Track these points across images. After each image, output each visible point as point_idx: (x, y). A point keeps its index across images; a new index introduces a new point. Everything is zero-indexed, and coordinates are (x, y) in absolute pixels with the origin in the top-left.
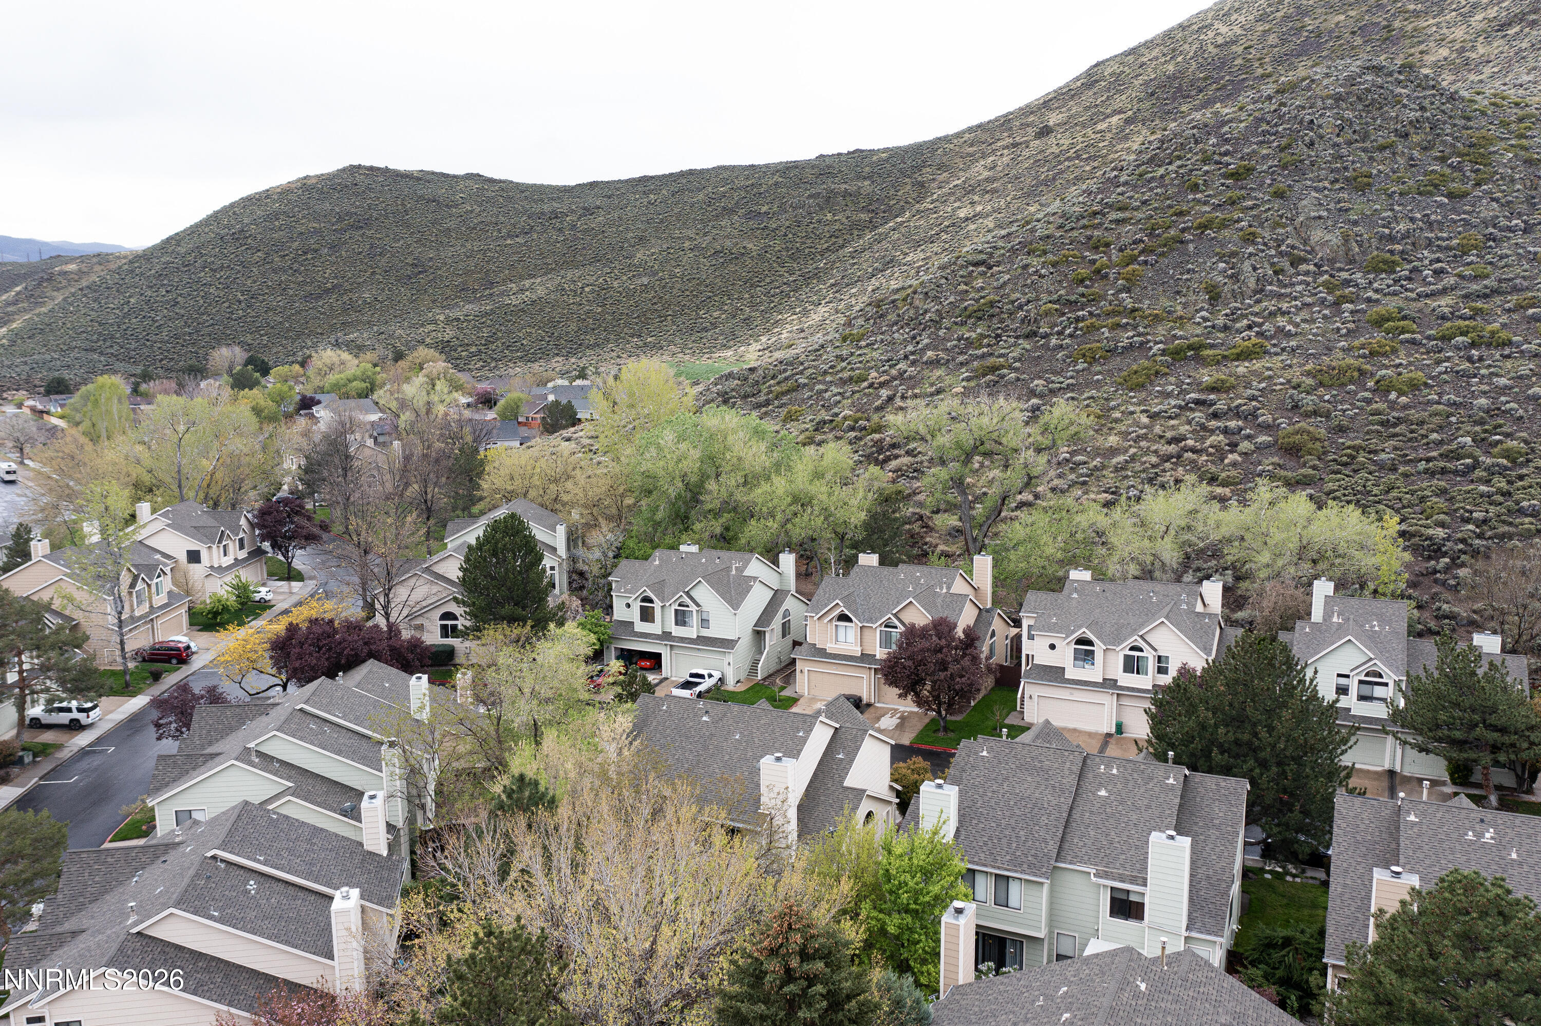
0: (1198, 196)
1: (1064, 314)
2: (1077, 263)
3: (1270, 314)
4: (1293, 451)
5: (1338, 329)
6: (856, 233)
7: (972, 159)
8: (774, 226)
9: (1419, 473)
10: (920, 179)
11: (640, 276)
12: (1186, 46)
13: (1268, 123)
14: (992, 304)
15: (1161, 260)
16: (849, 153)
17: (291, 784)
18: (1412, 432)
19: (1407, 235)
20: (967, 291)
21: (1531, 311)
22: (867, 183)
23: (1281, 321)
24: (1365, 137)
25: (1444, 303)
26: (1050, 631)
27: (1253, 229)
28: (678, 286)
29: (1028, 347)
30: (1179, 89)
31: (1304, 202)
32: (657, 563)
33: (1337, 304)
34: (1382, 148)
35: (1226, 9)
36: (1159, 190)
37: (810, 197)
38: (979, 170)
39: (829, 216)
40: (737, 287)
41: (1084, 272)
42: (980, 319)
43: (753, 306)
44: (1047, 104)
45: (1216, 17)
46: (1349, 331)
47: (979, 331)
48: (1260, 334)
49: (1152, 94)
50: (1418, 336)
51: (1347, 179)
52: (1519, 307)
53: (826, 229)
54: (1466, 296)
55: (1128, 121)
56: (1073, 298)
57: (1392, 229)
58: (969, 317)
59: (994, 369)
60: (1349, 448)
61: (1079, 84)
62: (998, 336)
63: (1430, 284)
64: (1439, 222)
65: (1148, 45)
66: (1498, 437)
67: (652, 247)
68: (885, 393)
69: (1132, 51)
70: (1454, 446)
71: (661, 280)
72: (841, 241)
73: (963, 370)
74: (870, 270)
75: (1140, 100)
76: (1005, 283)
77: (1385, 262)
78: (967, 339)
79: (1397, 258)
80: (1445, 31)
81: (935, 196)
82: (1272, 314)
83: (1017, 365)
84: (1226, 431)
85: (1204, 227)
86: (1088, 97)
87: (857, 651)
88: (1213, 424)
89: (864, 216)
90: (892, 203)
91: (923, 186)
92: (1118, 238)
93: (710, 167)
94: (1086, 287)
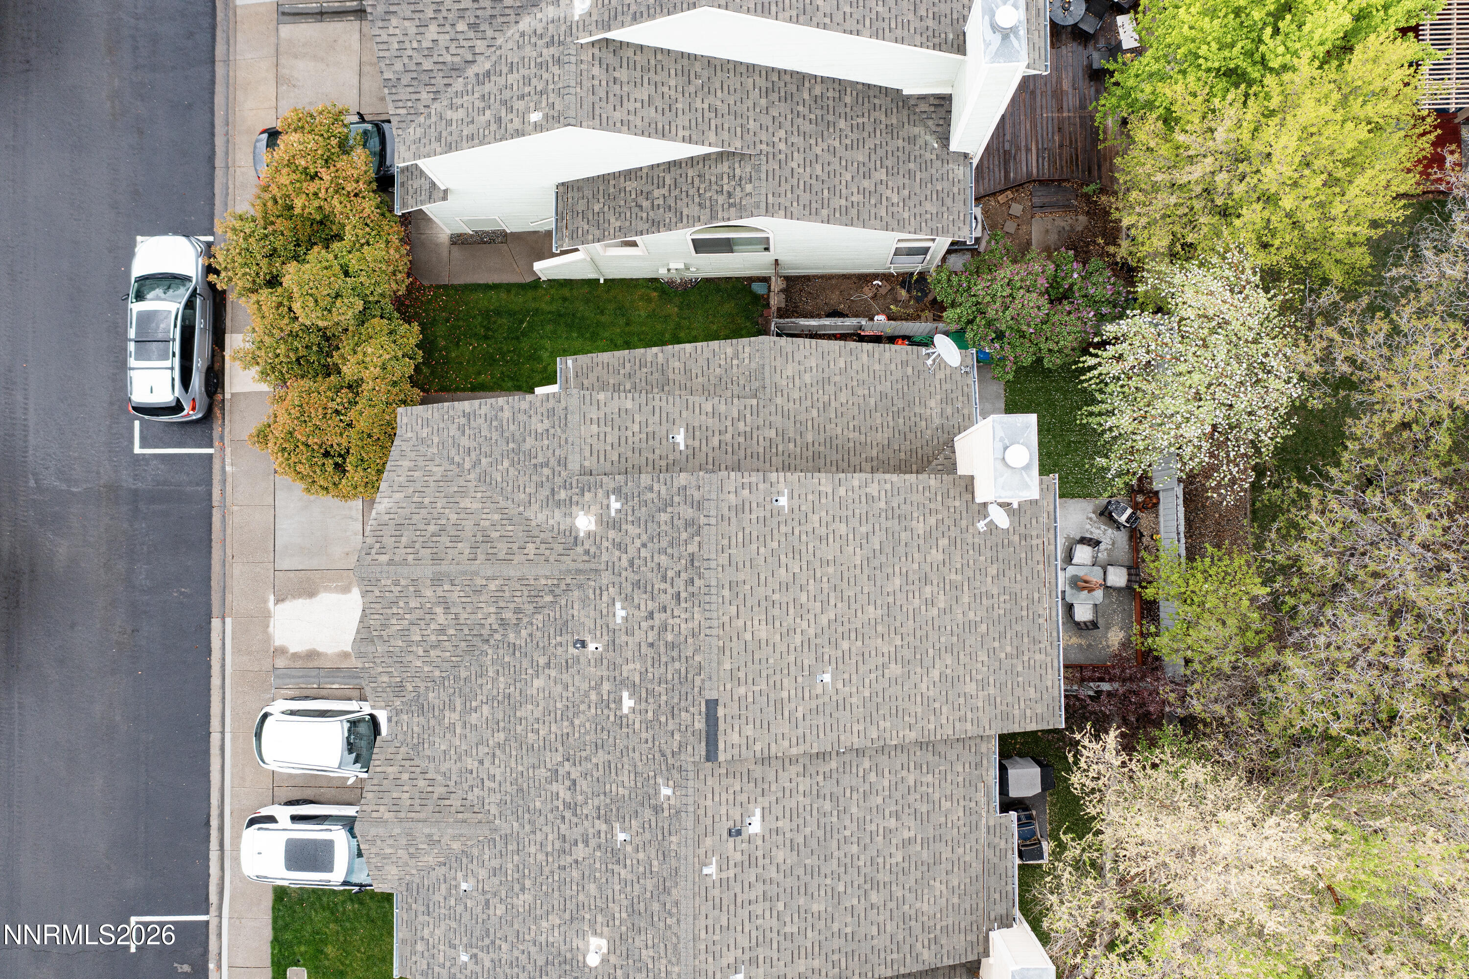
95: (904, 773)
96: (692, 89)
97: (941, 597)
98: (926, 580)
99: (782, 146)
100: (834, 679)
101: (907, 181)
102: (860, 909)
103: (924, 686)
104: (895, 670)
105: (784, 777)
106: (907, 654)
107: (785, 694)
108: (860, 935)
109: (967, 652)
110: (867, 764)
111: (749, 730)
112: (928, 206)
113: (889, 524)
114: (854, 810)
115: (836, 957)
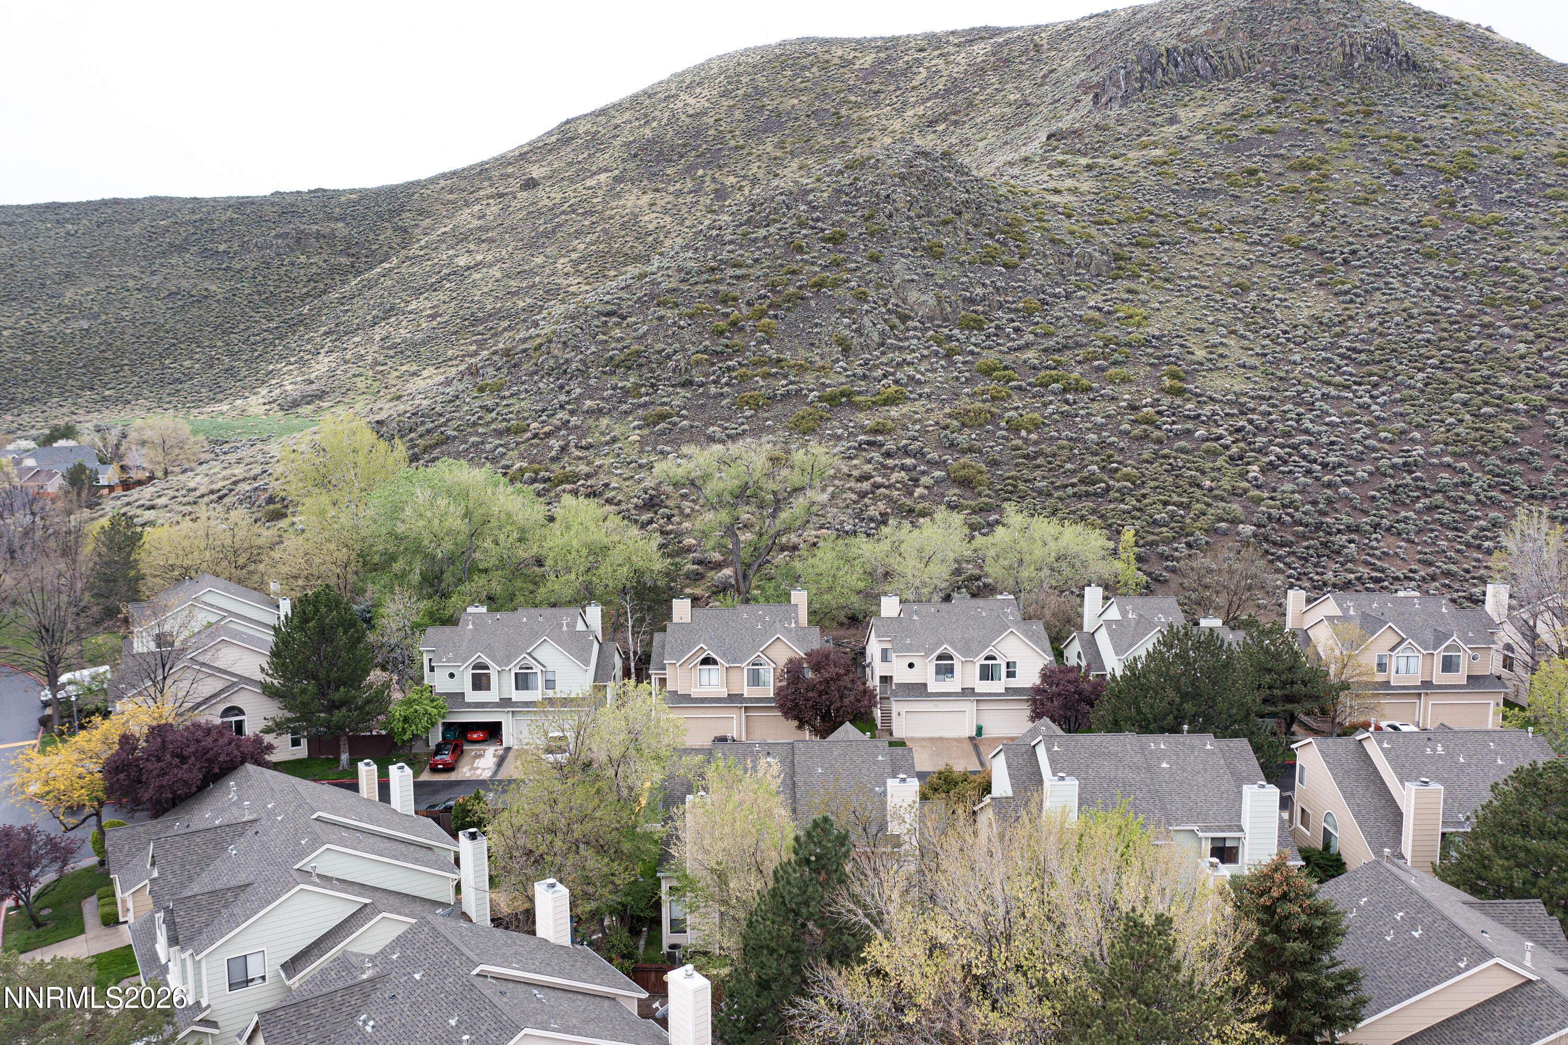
0: (805, 257)
1: (713, 364)
2: (711, 315)
3: (898, 364)
4: (966, 483)
5: (957, 378)
6: (337, 277)
7: (455, 207)
8: (238, 267)
9: (1069, 497)
10: (400, 223)
11: (76, 318)
12: (657, 113)
13: (847, 195)
14: (638, 354)
15: (789, 314)
16: (310, 192)
17: (368, 901)
18: (1050, 463)
19: (984, 298)
20: (606, 341)
21: (1096, 363)
22: (340, 225)
23: (910, 371)
24: (929, 213)
25: (1030, 355)
26: (909, 651)
27: (862, 289)
28: (129, 331)
29: (688, 395)
30: (661, 153)
31: (897, 267)
32: (471, 627)
33: (948, 355)
34: (945, 223)
35: (688, 82)
36: (767, 250)
37: (277, 236)
38: (466, 218)
39: (303, 259)
40: (206, 333)
41: (722, 324)
42: (629, 368)
43: (231, 354)
44: (524, 156)
45: (680, 89)
46: (967, 379)
47: (632, 380)
48: (896, 382)
49: (636, 156)
50: (1023, 384)
51: (924, 248)
52: (1086, 360)
53: (302, 272)
54: (1045, 350)
55: (617, 180)
56: (719, 349)
57: (972, 293)
58: (618, 366)
59: (663, 417)
60: (1008, 478)
61: (554, 139)
62: (653, 385)
63: (1014, 340)
64: (1003, 288)
65: (618, 107)
66: (1115, 465)
67: (85, 285)
68: (555, 443)
69: (603, 112)
70: (1085, 473)
71: (105, 323)
72: (321, 286)
73: (630, 418)
74: (369, 317)
75: (624, 161)
76: (645, 334)
77: (975, 321)
78: (621, 388)
79: (982, 317)
80: (884, 122)
81: (423, 243)
82: (899, 365)
83: (684, 412)
84: (903, 468)
85: (819, 285)
86: (567, 152)
87: (723, 692)
88: (890, 462)
89: (343, 260)
90: (374, 247)
91: (406, 231)
92: (742, 293)
93: (141, 196)
94: (727, 338)
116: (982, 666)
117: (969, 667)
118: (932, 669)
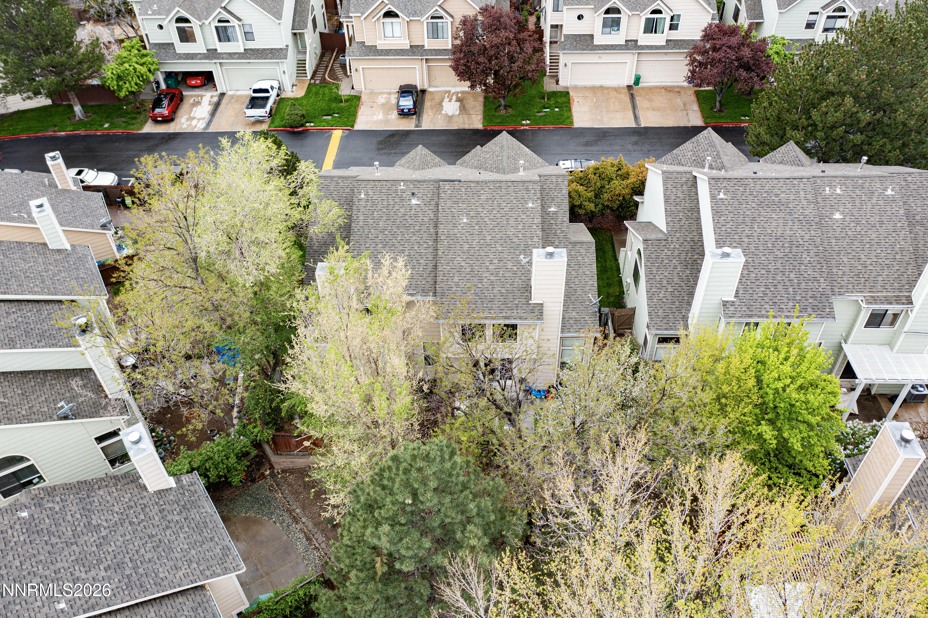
26: (579, 4)
87: (405, 44)
95: (425, 259)
96: (686, 212)
97: (493, 267)
98: (500, 261)
99: (672, 246)
100: (464, 223)
101: (670, 301)
102: (377, 240)
103: (458, 259)
104: (466, 247)
105: (430, 212)
106: (472, 252)
107: (460, 205)
108: (368, 241)
109: (471, 278)
110: (430, 243)
111: (449, 192)
112: (661, 311)
113: (522, 246)
114: (414, 238)
115: (361, 230)
116: (648, 20)
117: (635, 20)
118: (599, 22)
